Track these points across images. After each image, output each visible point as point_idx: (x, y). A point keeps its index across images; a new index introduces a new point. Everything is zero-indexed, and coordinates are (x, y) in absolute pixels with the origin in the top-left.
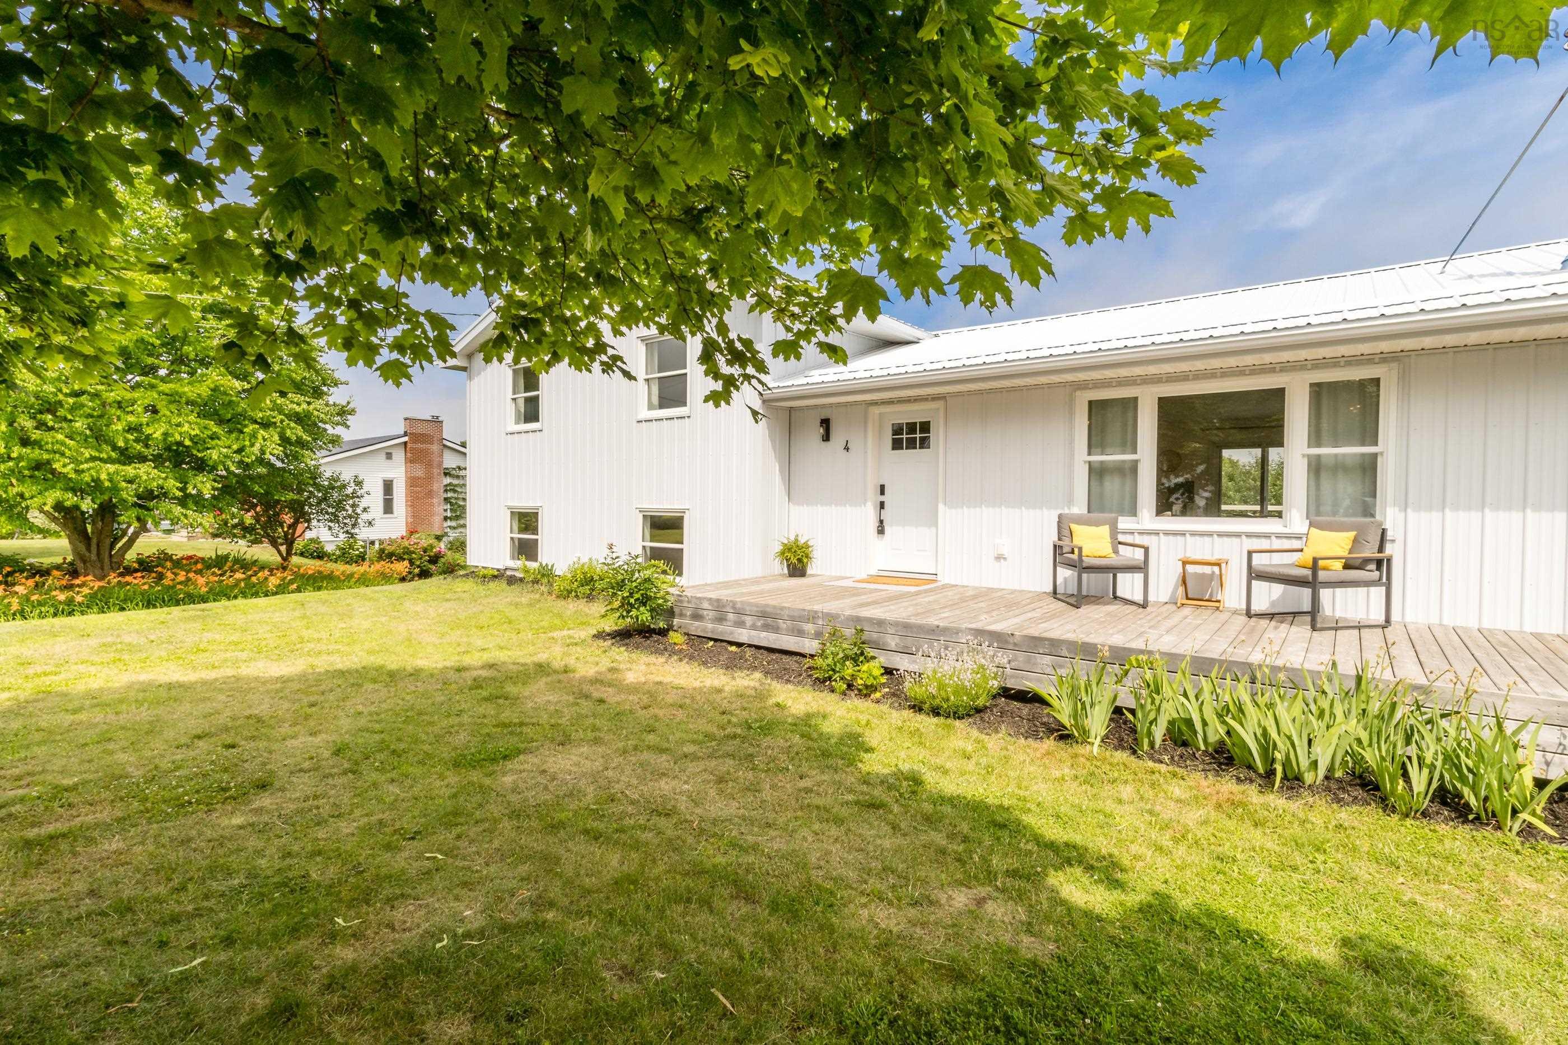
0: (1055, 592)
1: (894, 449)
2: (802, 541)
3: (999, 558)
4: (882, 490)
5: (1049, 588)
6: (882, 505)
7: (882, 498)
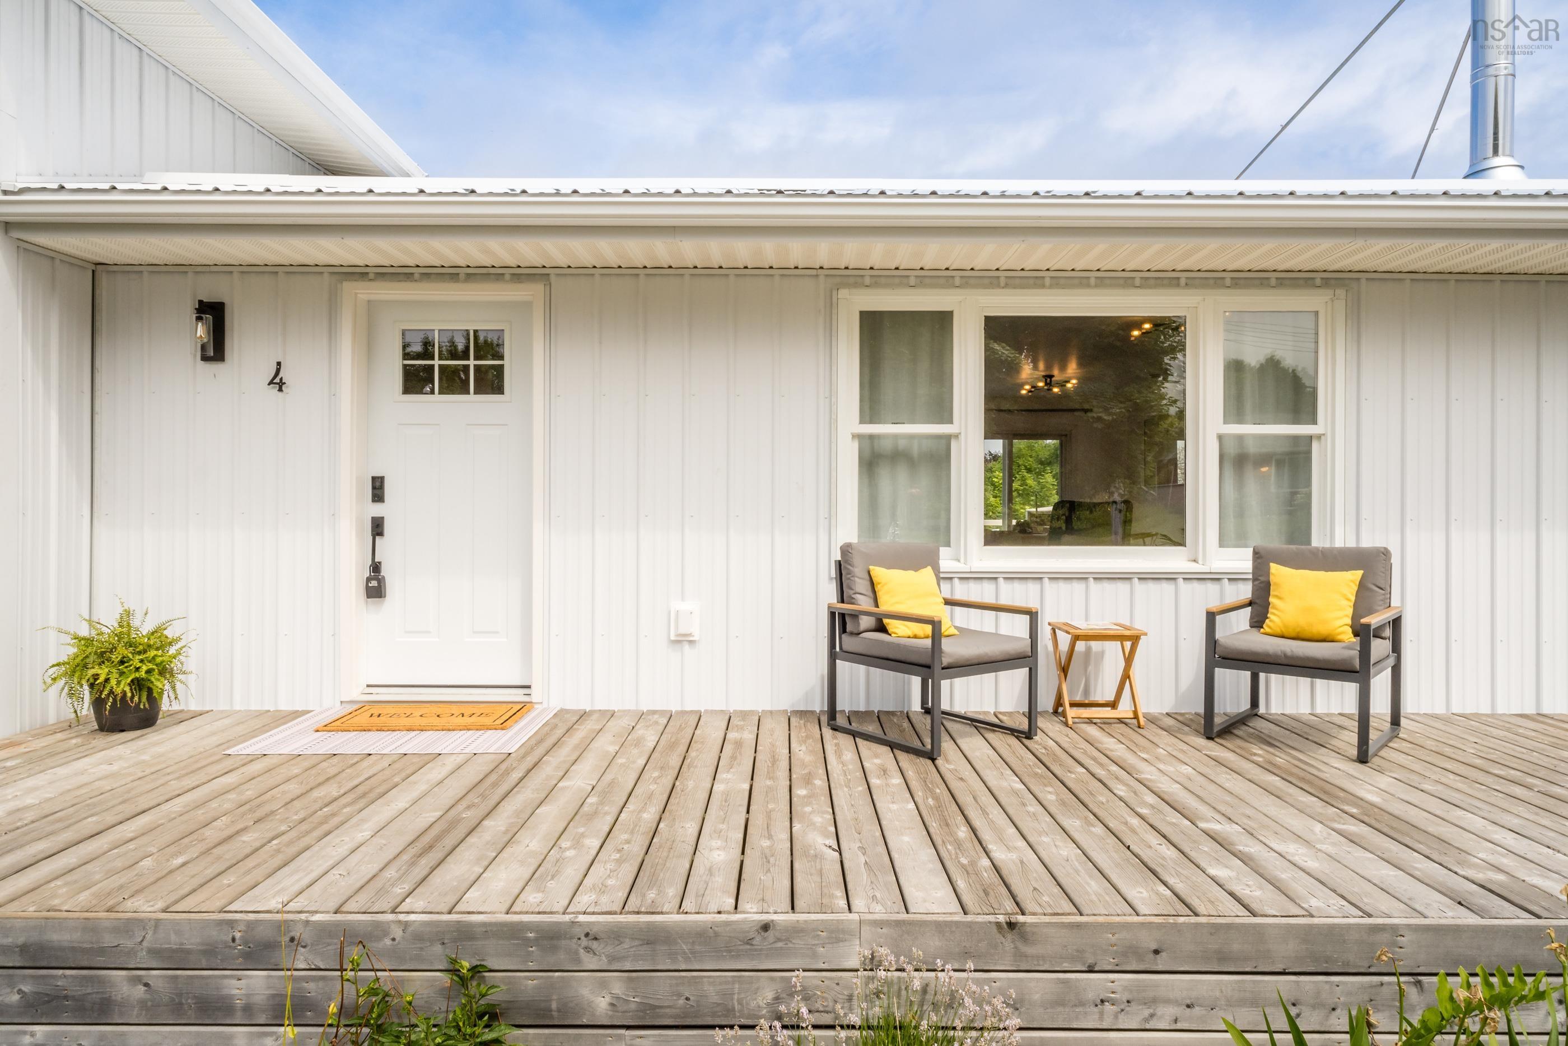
0: (832, 713)
1: (407, 390)
2: (144, 627)
3: (682, 641)
4: (378, 489)
5: (819, 704)
6: (378, 527)
7: (378, 510)
